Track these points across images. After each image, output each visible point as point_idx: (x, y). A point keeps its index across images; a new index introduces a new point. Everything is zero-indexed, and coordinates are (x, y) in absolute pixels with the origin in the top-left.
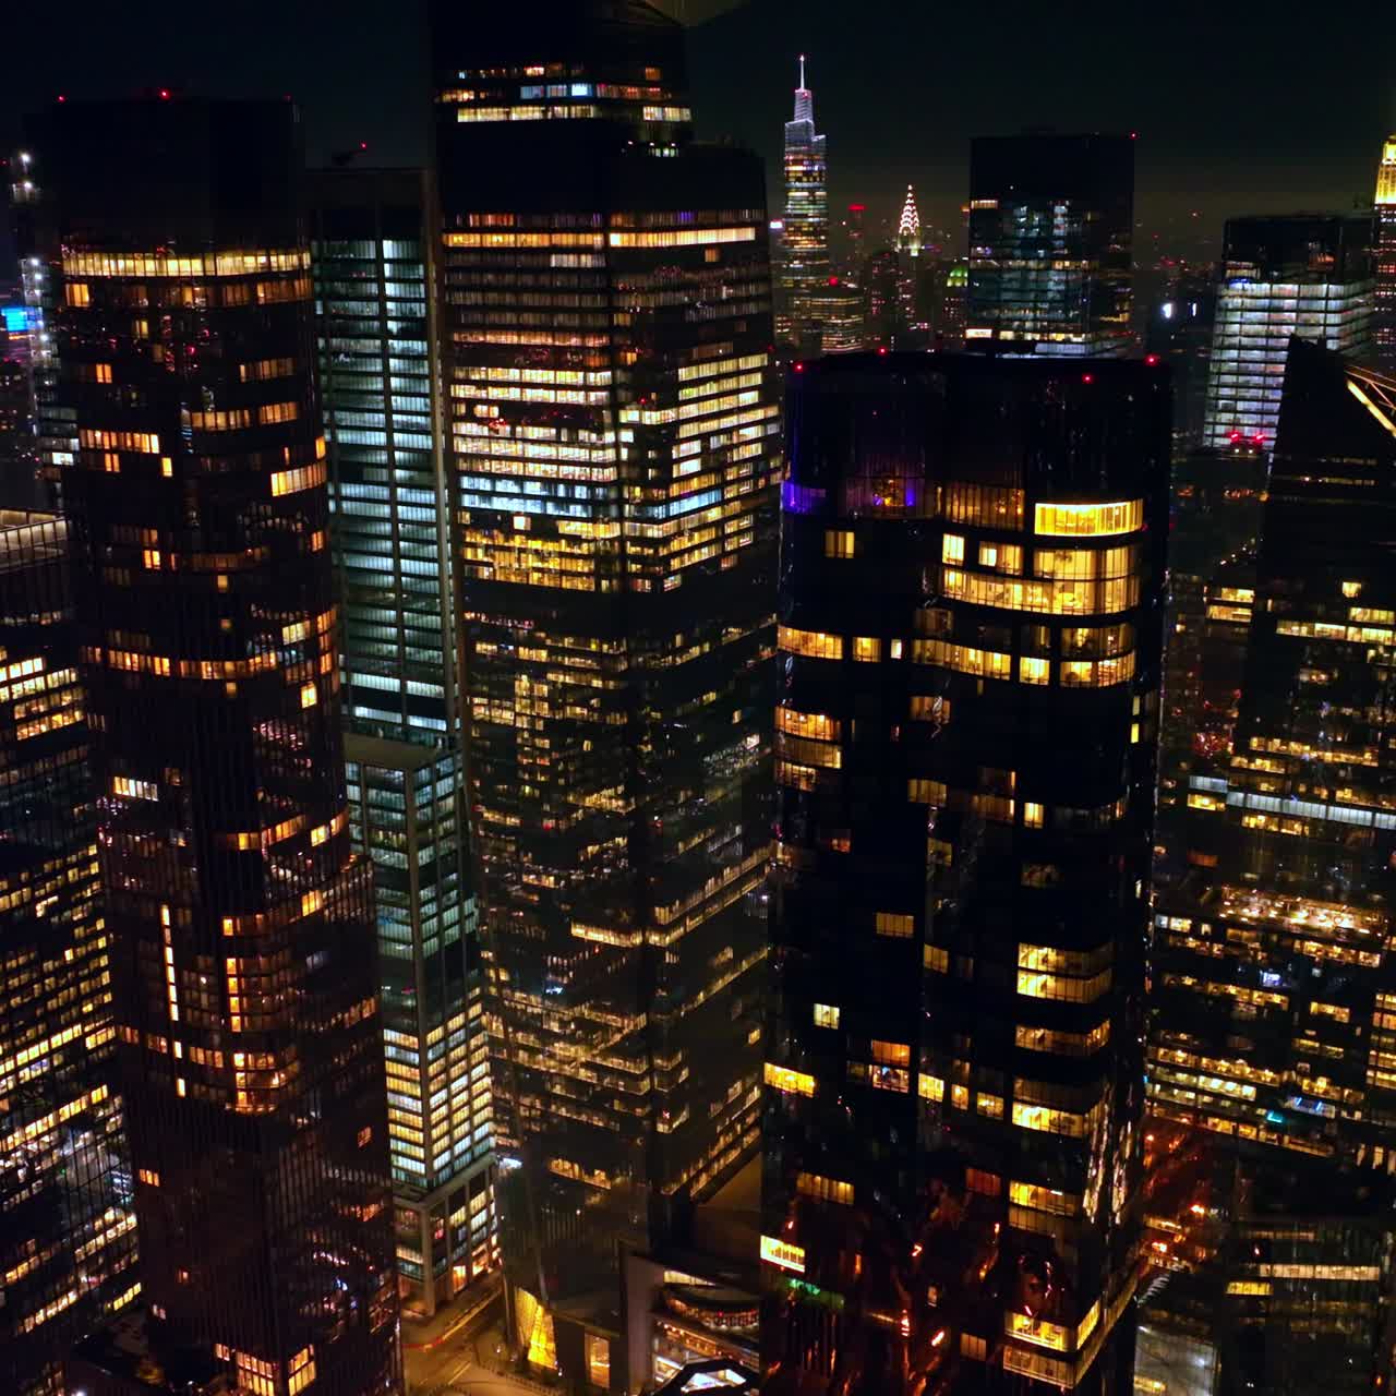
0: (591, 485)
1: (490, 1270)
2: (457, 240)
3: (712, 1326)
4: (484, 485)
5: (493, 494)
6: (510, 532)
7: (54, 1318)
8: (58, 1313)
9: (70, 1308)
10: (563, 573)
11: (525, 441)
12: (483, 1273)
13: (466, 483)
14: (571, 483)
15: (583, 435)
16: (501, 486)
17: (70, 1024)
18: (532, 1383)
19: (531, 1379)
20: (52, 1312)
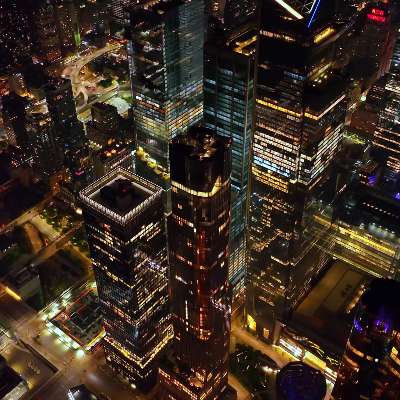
0: (290, 170)
1: (239, 296)
2: (260, 102)
3: (295, 338)
4: (261, 160)
5: (263, 162)
6: (266, 172)
7: (151, 340)
8: (152, 339)
9: (154, 337)
10: (280, 186)
11: (273, 154)
12: (238, 297)
13: (255, 157)
14: (285, 168)
15: (290, 158)
16: (265, 162)
17: (156, 289)
18: (250, 334)
19: (250, 333)
20: (151, 339)
